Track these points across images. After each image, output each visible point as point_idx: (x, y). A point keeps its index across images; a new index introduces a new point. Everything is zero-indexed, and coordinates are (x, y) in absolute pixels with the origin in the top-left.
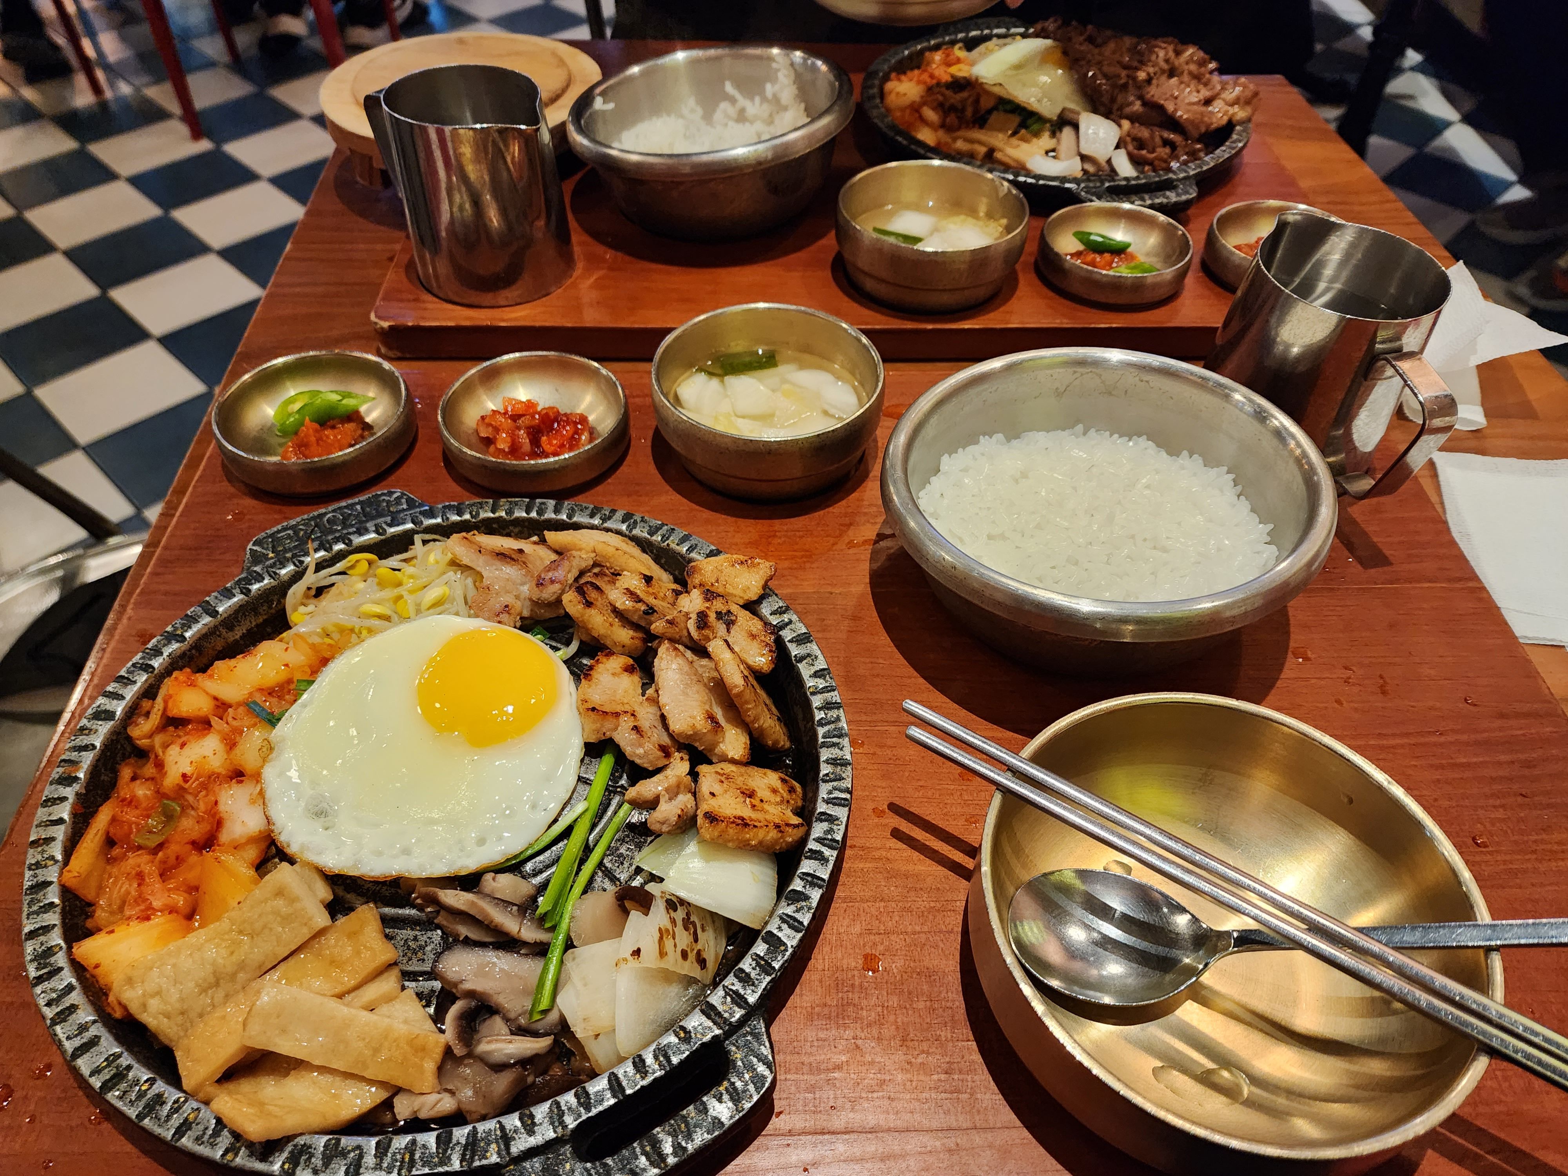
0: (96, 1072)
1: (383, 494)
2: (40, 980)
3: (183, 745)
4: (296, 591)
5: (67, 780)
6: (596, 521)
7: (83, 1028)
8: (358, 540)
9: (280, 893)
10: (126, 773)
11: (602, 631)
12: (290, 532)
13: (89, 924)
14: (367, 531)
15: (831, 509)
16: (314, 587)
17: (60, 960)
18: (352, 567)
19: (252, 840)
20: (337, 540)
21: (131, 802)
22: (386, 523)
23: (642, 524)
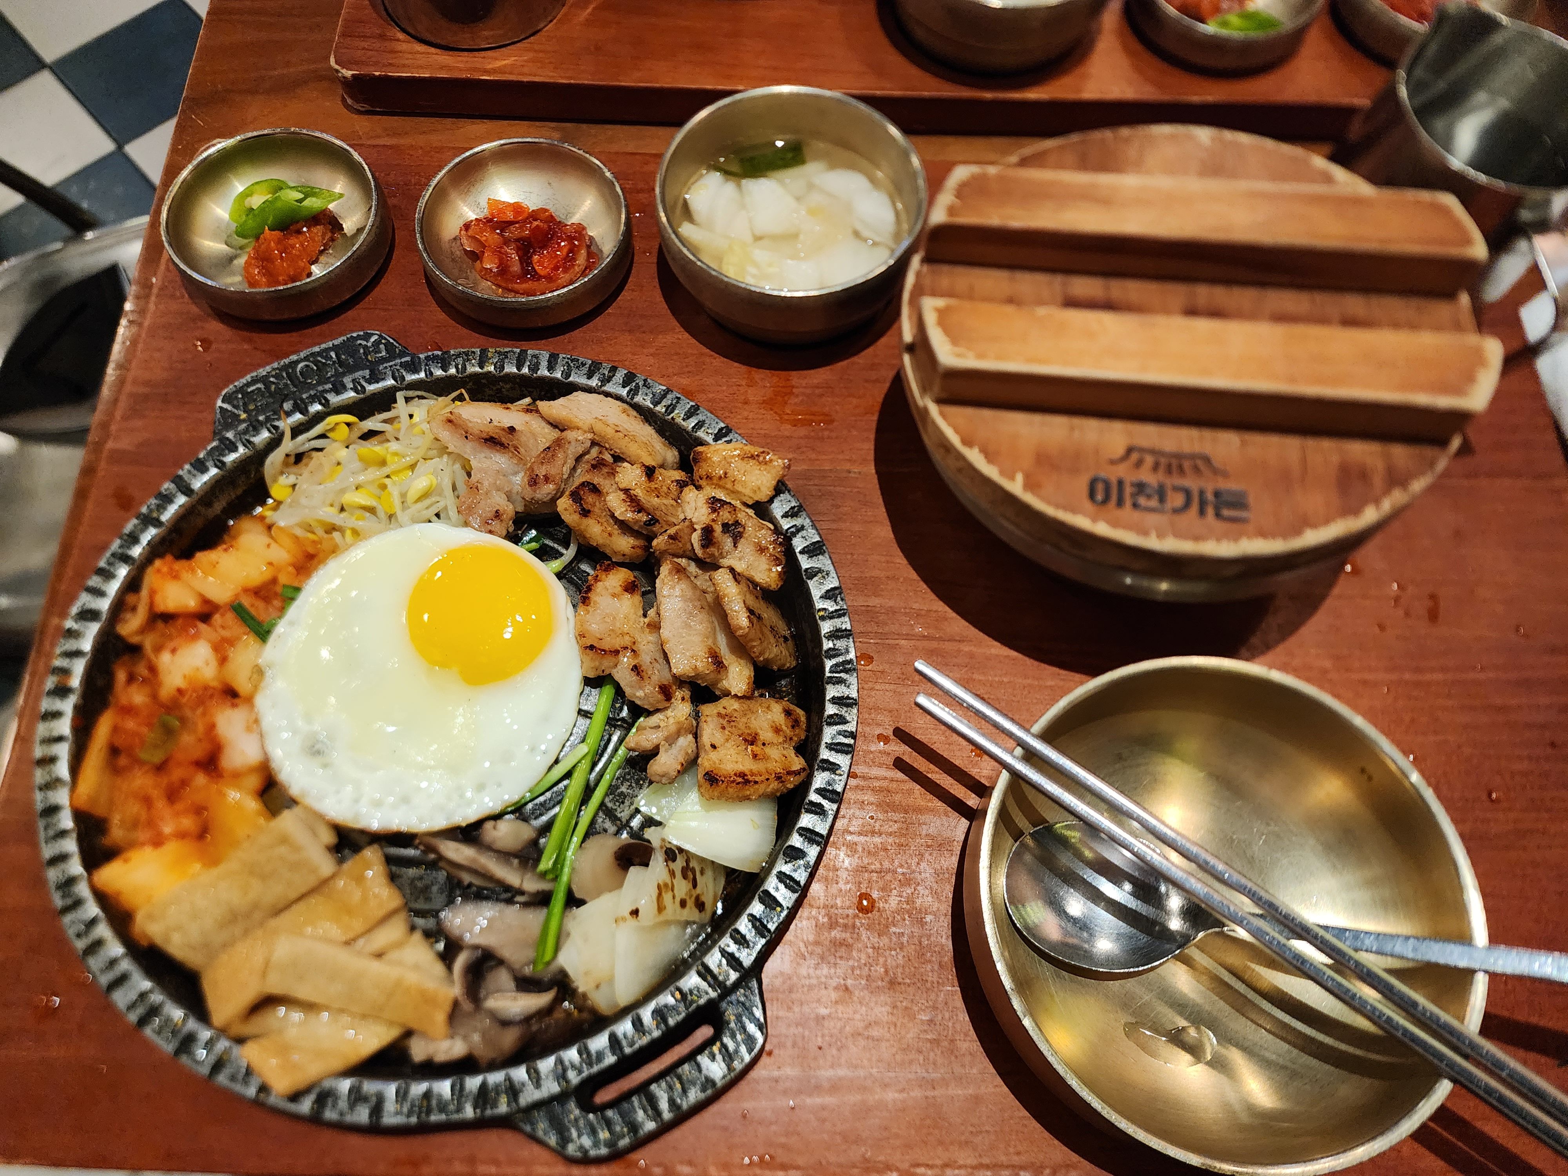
0: (132, 1007)
1: (359, 337)
2: (66, 910)
3: (174, 651)
4: (275, 459)
5: (62, 691)
6: (594, 382)
7: (113, 962)
8: (335, 400)
10: (121, 676)
11: (601, 541)
12: (259, 385)
13: (107, 841)
14: (344, 388)
15: (855, 359)
16: (293, 453)
17: (83, 890)
18: (332, 430)
19: (252, 770)
20: (313, 399)
21: (128, 710)
22: (364, 377)
23: (645, 390)
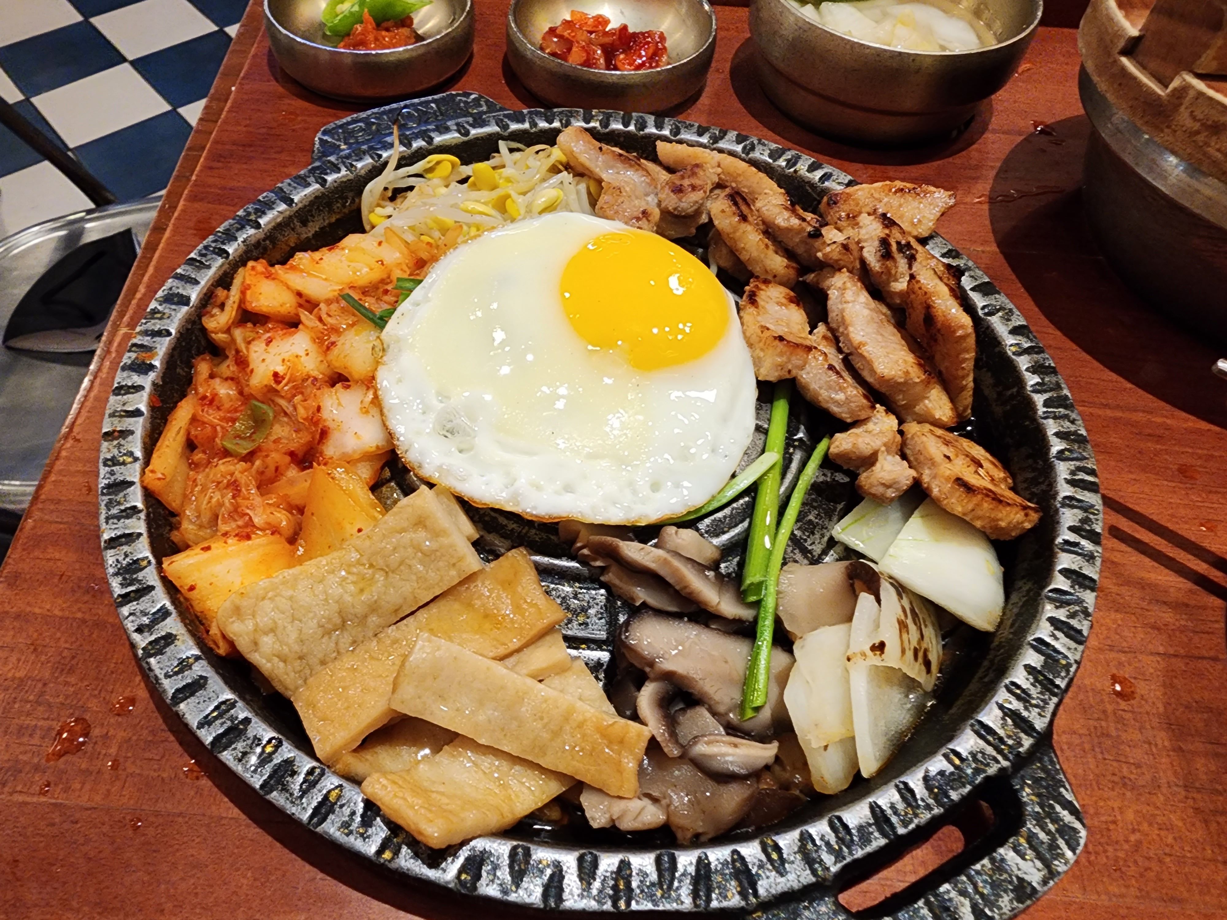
0: (206, 722)
1: (458, 95)
2: (126, 599)
3: (269, 342)
4: (374, 188)
5: (143, 368)
6: (704, 140)
7: (184, 666)
8: (438, 139)
9: (421, 522)
10: (203, 368)
11: (755, 254)
12: (361, 124)
13: (175, 536)
14: (447, 130)
15: (950, 160)
16: (391, 188)
17: (150, 576)
18: (430, 170)
19: (367, 457)
20: (416, 136)
21: (211, 401)
22: (467, 122)
23: (761, 147)
